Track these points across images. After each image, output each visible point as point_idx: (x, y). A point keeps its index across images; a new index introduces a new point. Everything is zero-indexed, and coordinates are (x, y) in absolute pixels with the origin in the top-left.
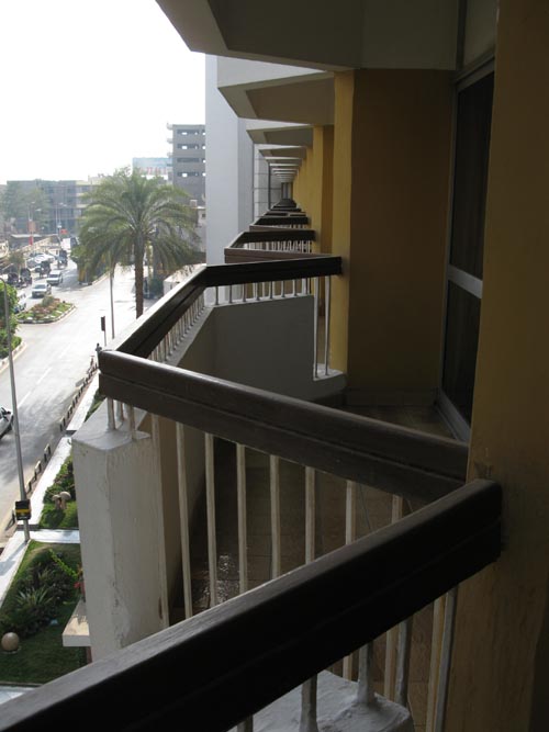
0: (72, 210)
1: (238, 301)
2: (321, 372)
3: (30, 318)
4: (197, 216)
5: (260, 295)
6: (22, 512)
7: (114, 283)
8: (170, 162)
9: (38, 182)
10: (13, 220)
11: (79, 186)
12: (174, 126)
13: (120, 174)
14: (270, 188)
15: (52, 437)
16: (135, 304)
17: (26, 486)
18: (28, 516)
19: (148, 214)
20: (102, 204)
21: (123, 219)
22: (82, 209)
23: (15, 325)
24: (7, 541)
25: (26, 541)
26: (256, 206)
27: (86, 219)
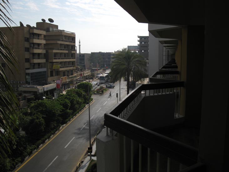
0: (109, 61)
1: (152, 95)
2: (177, 116)
3: (96, 93)
4: (146, 63)
5: (163, 92)
6: (90, 150)
7: (121, 83)
8: (139, 47)
9: (100, 53)
10: (92, 64)
11: (112, 54)
12: (140, 36)
13: (124, 51)
14: (168, 56)
15: (100, 129)
16: (127, 90)
17: (91, 143)
18: (91, 152)
19: (132, 63)
20: (118, 60)
21: (124, 64)
22: (112, 61)
23: (91, 95)
24: (85, 159)
25: (90, 160)
26: (164, 61)
27: (114, 64)
